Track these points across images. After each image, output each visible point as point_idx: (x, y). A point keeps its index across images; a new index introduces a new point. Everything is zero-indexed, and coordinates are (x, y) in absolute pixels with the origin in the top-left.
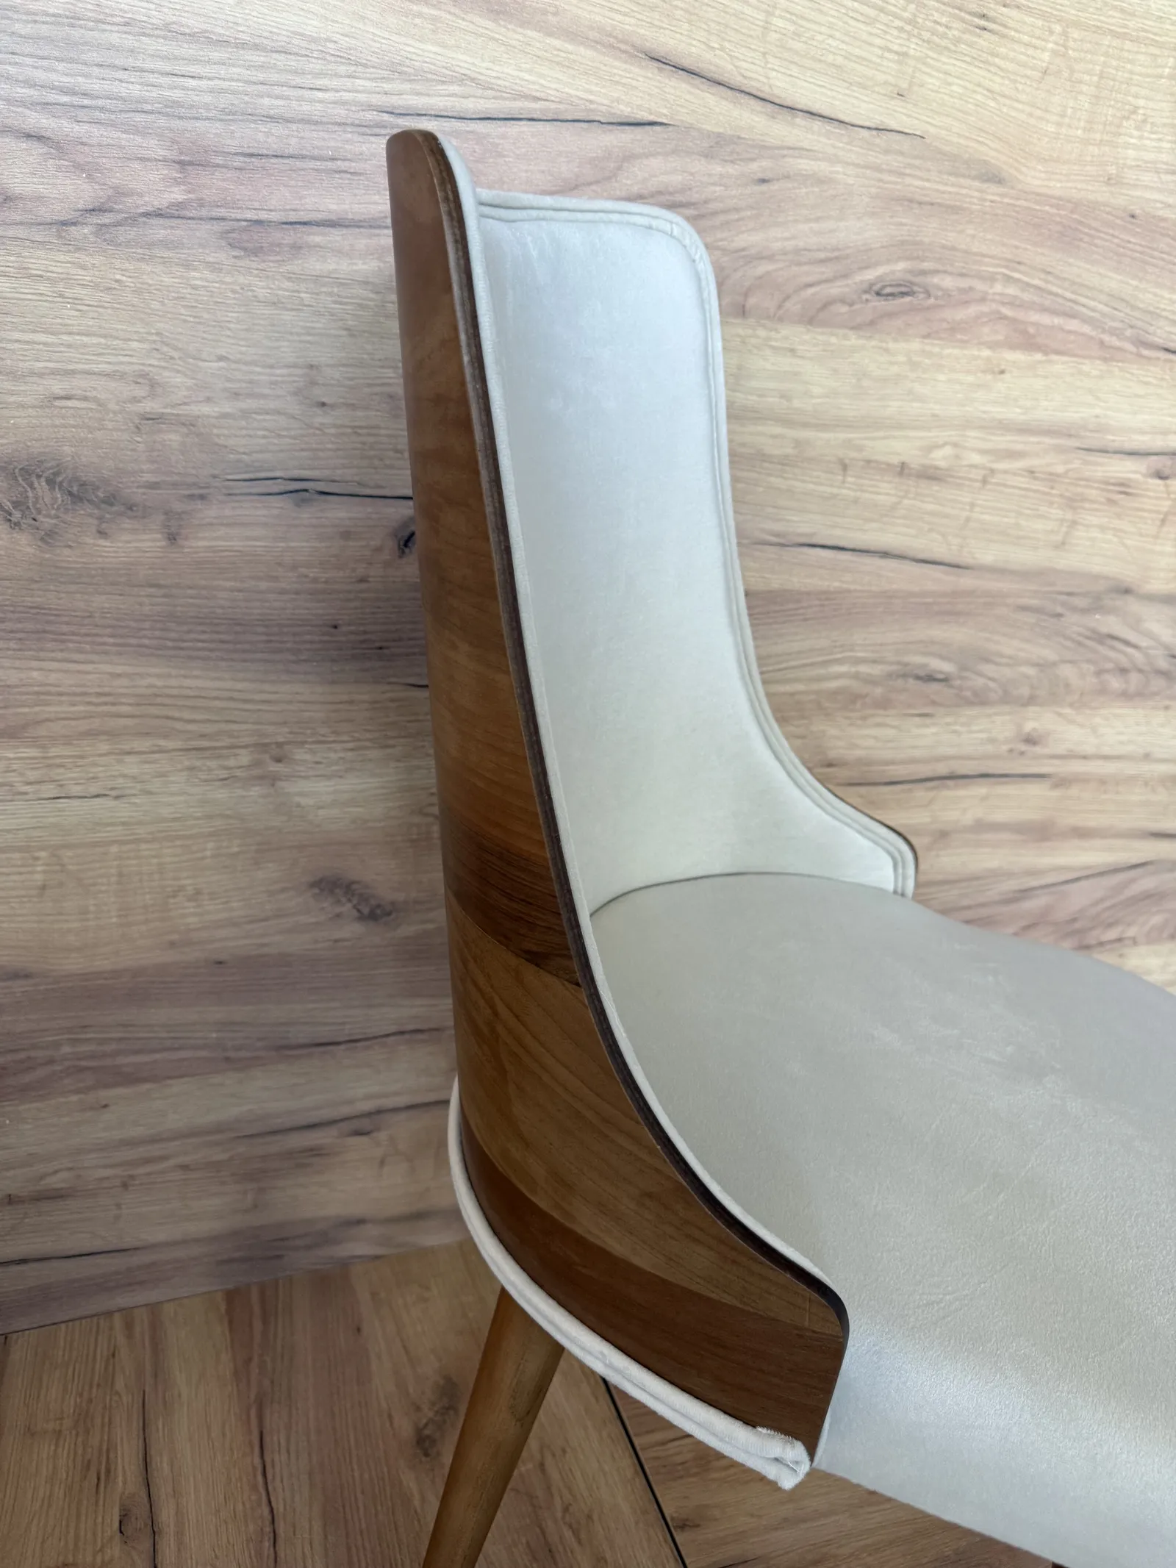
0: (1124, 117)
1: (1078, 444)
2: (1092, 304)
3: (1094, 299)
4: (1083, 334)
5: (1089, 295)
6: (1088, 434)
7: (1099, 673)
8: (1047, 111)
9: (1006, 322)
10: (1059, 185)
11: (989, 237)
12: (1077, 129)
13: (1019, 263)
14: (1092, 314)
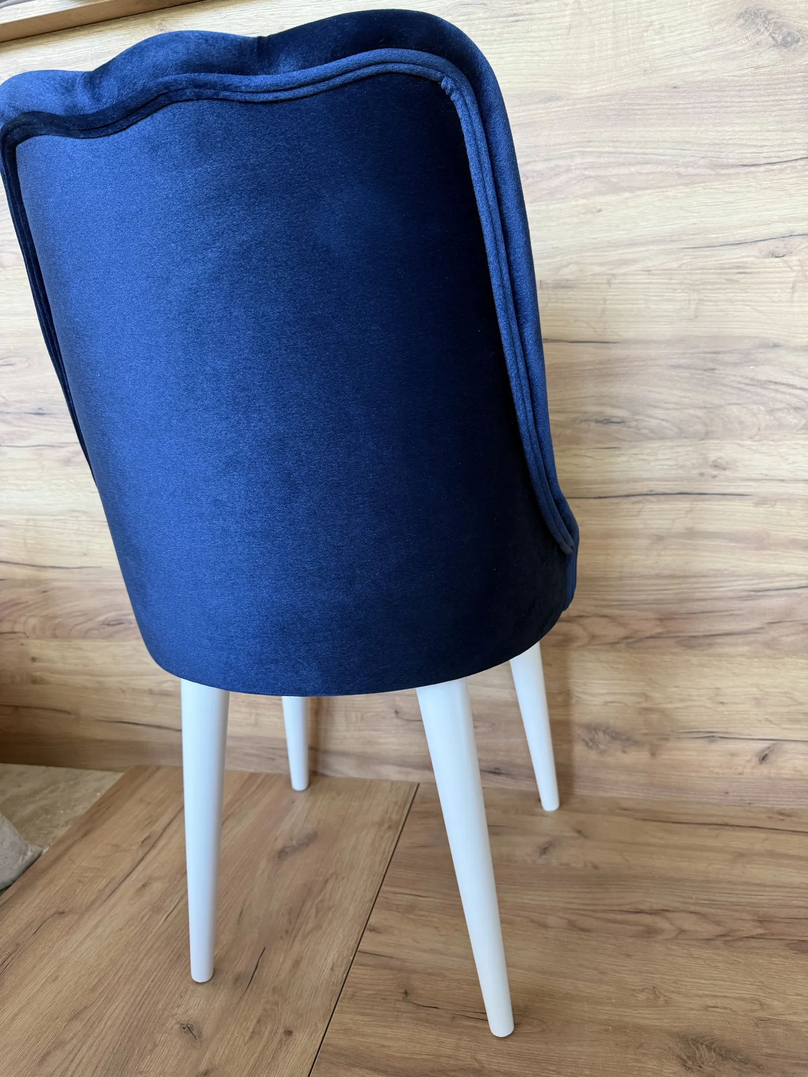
0: (644, 31)
1: (683, 246)
2: (661, 151)
3: (661, 149)
4: (660, 172)
5: (655, 146)
6: (691, 237)
7: (771, 411)
8: (578, 48)
9: (592, 180)
10: (604, 87)
11: (562, 132)
12: (607, 50)
13: (589, 142)
14: (663, 158)
